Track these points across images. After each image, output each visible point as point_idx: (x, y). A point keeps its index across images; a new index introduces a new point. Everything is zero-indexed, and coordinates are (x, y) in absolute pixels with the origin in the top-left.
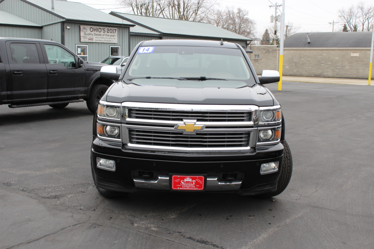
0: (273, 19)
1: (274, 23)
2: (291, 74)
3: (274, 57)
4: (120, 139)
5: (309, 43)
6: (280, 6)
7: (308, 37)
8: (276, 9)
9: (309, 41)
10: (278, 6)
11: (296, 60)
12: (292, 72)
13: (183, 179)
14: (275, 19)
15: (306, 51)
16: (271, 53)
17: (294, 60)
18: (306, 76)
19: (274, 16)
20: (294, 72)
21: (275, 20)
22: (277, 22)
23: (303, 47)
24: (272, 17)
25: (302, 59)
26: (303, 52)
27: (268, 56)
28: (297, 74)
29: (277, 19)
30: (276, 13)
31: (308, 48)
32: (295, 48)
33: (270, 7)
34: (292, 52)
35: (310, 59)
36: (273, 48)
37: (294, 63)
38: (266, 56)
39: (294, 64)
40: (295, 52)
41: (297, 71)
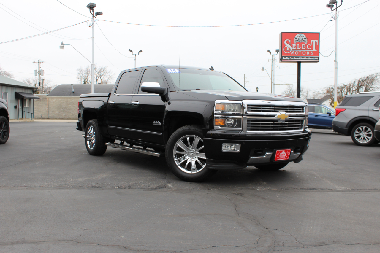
0: (37, 73)
1: (37, 77)
2: (60, 117)
3: (45, 104)
4: (240, 127)
5: (73, 92)
6: (42, 62)
7: (72, 88)
8: (39, 65)
9: (73, 91)
10: (40, 62)
11: (63, 106)
12: (61, 116)
13: (281, 152)
14: (39, 72)
15: (72, 99)
16: (42, 101)
17: (62, 106)
18: (74, 119)
19: (38, 70)
20: (63, 116)
21: (39, 74)
22: (40, 75)
23: (69, 96)
24: (36, 71)
25: (69, 105)
26: (69, 99)
27: (39, 103)
28: (66, 117)
29: (40, 73)
30: (39, 68)
31: (73, 97)
32: (63, 97)
33: (34, 62)
34: (60, 99)
35: (75, 105)
36: (44, 97)
37: (62, 108)
38: (37, 103)
39: (62, 110)
40: (63, 99)
41: (65, 115)
